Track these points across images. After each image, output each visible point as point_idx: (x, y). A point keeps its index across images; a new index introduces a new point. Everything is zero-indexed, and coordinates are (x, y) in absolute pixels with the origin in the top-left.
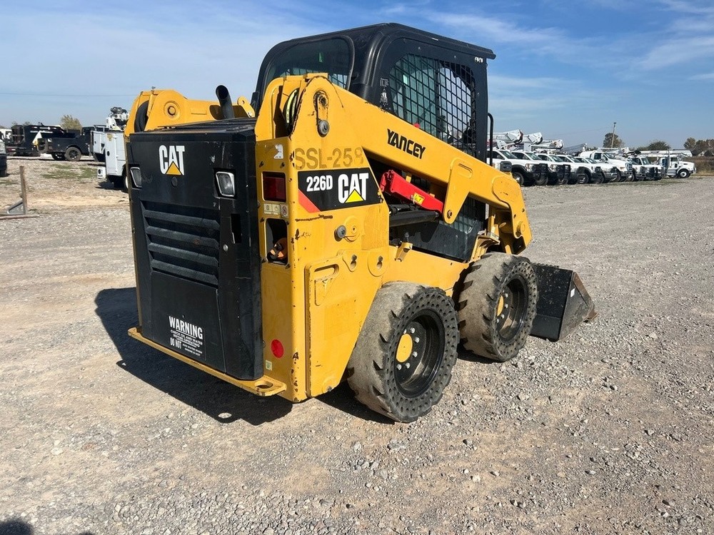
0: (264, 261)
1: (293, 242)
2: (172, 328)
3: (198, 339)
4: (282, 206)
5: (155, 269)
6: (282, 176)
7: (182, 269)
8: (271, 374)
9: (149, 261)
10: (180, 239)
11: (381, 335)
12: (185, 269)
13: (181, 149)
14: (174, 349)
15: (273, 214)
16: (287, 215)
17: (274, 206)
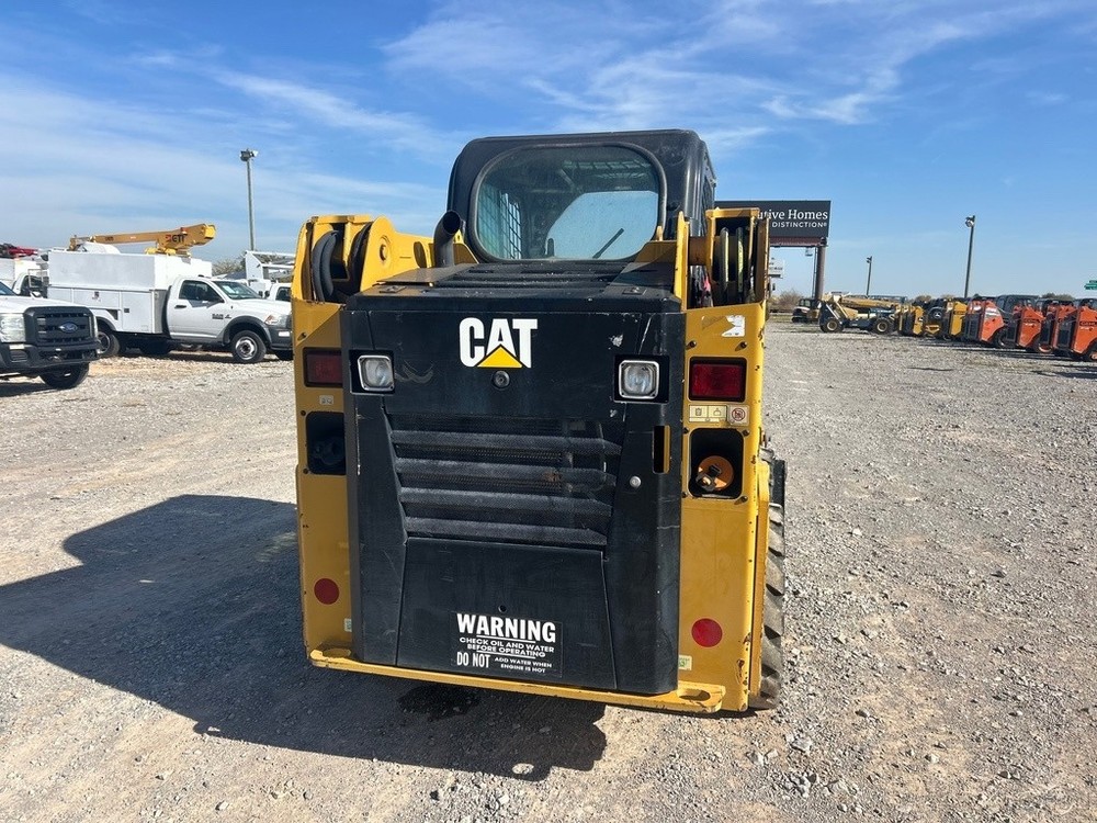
0: (685, 496)
1: (754, 462)
2: (466, 634)
3: (542, 642)
4: (732, 408)
5: (410, 534)
6: (742, 363)
7: (500, 526)
8: (689, 676)
9: (400, 520)
10: (506, 476)
11: (768, 586)
12: (508, 526)
13: (526, 326)
14: (470, 671)
15: (708, 422)
16: (745, 421)
17: (712, 409)
